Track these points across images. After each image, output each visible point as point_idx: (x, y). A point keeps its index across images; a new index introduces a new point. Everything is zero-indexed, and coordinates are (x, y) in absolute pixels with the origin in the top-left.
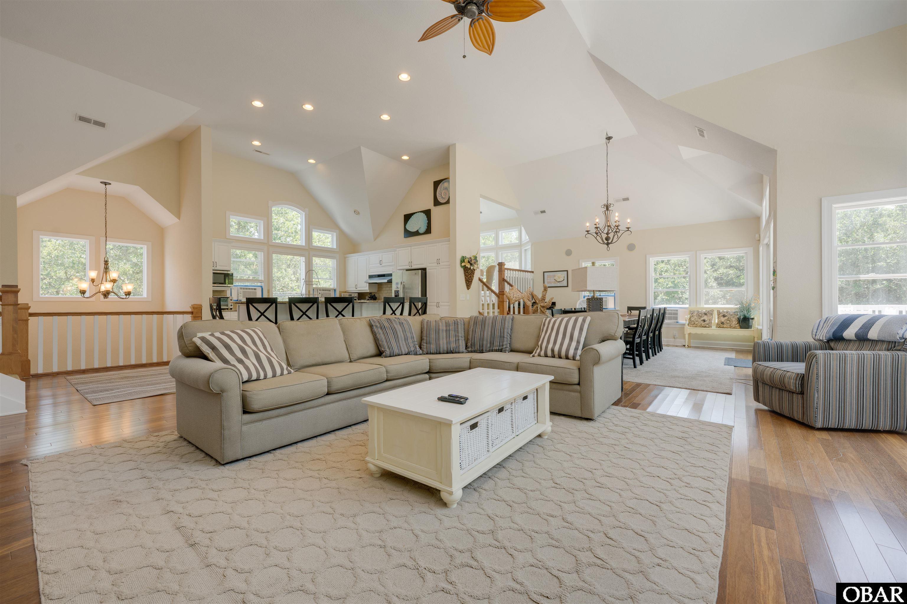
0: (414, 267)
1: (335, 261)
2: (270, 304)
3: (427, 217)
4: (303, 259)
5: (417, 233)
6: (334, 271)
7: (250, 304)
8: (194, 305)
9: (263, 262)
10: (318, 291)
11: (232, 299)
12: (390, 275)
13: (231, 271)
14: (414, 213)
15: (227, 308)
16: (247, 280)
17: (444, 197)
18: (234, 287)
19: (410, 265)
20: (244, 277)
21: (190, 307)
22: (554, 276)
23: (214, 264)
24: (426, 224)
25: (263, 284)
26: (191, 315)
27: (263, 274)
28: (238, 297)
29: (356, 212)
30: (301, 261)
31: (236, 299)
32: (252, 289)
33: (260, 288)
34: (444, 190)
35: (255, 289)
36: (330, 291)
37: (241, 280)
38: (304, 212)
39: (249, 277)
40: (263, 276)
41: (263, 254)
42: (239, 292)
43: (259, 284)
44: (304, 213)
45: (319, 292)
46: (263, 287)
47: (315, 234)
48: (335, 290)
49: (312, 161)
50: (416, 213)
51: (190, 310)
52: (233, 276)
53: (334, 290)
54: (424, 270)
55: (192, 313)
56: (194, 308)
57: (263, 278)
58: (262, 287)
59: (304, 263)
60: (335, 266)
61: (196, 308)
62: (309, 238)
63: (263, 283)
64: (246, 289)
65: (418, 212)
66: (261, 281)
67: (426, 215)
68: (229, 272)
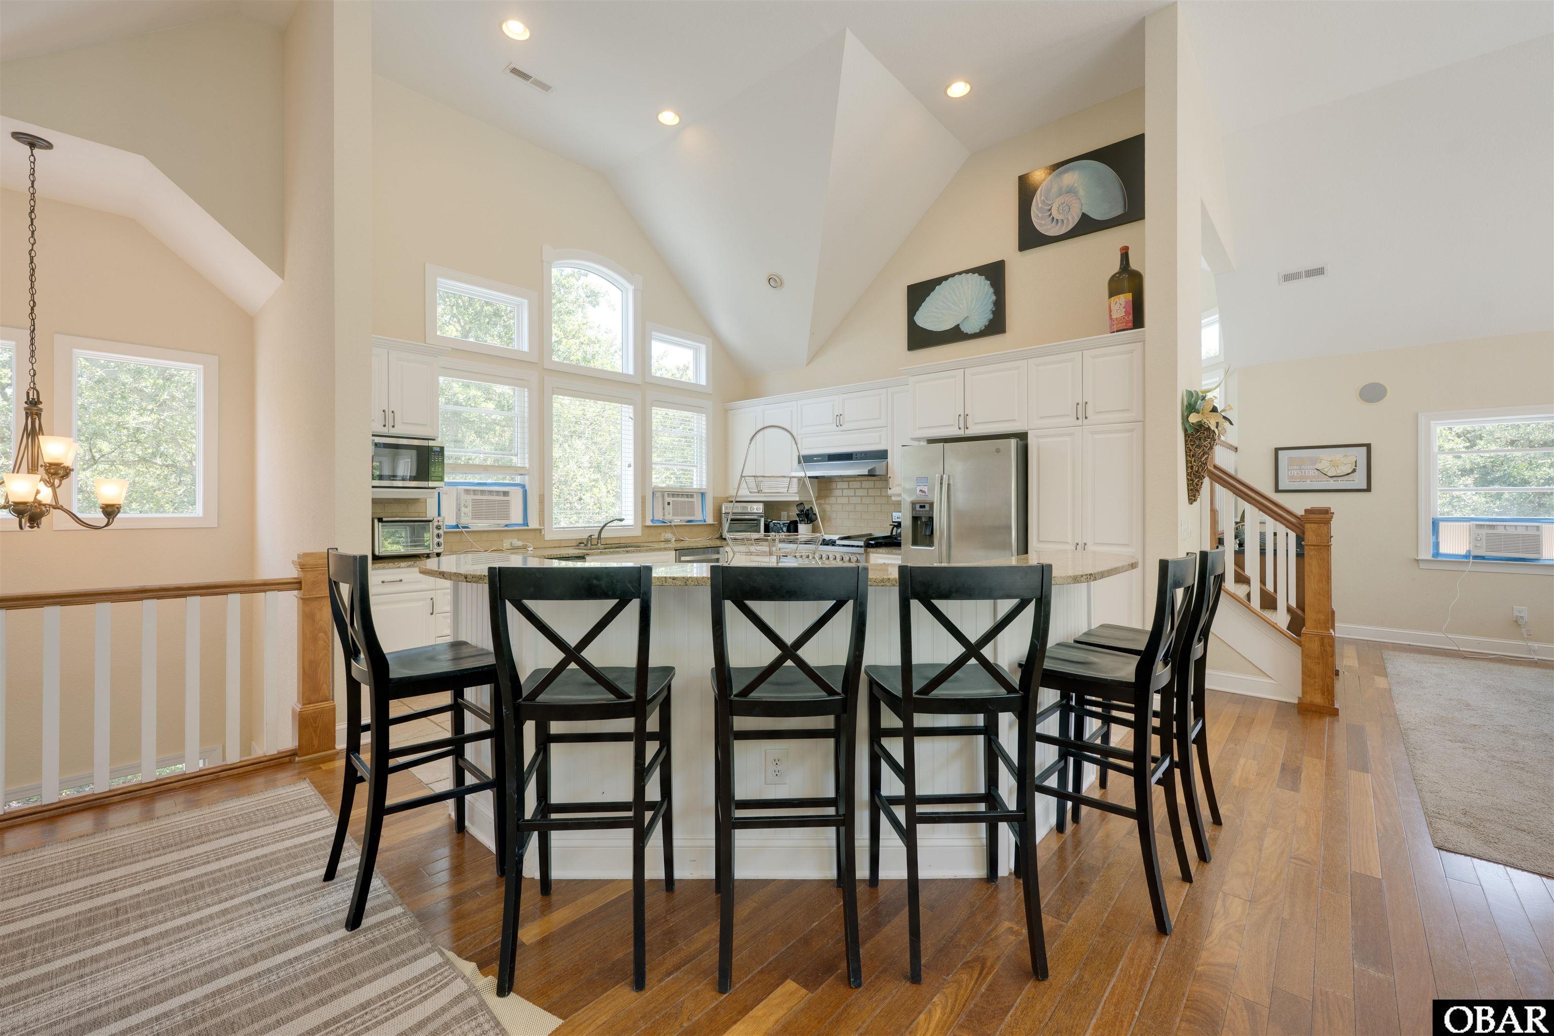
0: (973, 431)
1: (704, 419)
2: (612, 603)
3: (993, 285)
4: (628, 411)
5: (955, 335)
6: (701, 443)
7: (508, 605)
8: (306, 555)
9: (526, 415)
10: (663, 496)
11: (440, 523)
12: (882, 455)
13: (439, 439)
14: (946, 278)
15: (427, 551)
16: (484, 468)
17: (1060, 217)
18: (446, 488)
19: (962, 426)
20: (475, 459)
21: (293, 562)
22: (1315, 461)
23: (388, 416)
24: (991, 306)
25: (526, 480)
26: (296, 592)
27: (526, 451)
28: (458, 516)
29: (774, 281)
30: (623, 414)
31: (455, 524)
32: (498, 493)
33: (519, 491)
34: (1060, 195)
35: (506, 494)
36: (692, 496)
37: (470, 468)
38: (631, 282)
39: (486, 460)
40: (527, 456)
41: (526, 394)
42: (463, 503)
43: (518, 479)
44: (631, 288)
45: (668, 499)
46: (527, 488)
47: (658, 348)
48: (703, 494)
49: (669, 118)
50: (953, 275)
51: (292, 573)
52: (443, 455)
53: (700, 495)
54: (1022, 437)
55: (297, 584)
56: (303, 567)
57: (527, 461)
58: (523, 486)
59: (631, 423)
60: (704, 431)
61: (314, 568)
62: (643, 356)
63: (527, 477)
64: (483, 492)
65: (960, 273)
66: (521, 471)
67: (987, 279)
68: (431, 443)
